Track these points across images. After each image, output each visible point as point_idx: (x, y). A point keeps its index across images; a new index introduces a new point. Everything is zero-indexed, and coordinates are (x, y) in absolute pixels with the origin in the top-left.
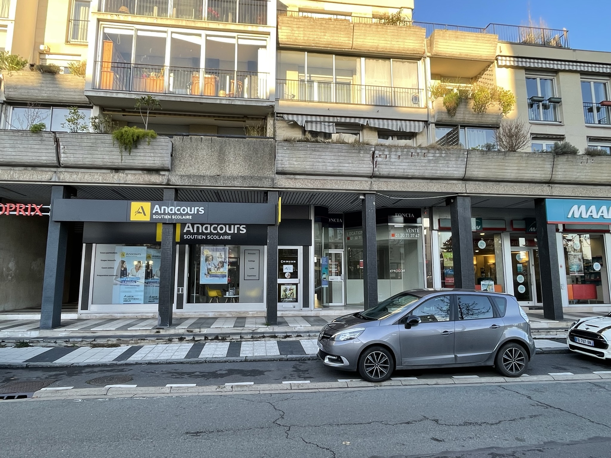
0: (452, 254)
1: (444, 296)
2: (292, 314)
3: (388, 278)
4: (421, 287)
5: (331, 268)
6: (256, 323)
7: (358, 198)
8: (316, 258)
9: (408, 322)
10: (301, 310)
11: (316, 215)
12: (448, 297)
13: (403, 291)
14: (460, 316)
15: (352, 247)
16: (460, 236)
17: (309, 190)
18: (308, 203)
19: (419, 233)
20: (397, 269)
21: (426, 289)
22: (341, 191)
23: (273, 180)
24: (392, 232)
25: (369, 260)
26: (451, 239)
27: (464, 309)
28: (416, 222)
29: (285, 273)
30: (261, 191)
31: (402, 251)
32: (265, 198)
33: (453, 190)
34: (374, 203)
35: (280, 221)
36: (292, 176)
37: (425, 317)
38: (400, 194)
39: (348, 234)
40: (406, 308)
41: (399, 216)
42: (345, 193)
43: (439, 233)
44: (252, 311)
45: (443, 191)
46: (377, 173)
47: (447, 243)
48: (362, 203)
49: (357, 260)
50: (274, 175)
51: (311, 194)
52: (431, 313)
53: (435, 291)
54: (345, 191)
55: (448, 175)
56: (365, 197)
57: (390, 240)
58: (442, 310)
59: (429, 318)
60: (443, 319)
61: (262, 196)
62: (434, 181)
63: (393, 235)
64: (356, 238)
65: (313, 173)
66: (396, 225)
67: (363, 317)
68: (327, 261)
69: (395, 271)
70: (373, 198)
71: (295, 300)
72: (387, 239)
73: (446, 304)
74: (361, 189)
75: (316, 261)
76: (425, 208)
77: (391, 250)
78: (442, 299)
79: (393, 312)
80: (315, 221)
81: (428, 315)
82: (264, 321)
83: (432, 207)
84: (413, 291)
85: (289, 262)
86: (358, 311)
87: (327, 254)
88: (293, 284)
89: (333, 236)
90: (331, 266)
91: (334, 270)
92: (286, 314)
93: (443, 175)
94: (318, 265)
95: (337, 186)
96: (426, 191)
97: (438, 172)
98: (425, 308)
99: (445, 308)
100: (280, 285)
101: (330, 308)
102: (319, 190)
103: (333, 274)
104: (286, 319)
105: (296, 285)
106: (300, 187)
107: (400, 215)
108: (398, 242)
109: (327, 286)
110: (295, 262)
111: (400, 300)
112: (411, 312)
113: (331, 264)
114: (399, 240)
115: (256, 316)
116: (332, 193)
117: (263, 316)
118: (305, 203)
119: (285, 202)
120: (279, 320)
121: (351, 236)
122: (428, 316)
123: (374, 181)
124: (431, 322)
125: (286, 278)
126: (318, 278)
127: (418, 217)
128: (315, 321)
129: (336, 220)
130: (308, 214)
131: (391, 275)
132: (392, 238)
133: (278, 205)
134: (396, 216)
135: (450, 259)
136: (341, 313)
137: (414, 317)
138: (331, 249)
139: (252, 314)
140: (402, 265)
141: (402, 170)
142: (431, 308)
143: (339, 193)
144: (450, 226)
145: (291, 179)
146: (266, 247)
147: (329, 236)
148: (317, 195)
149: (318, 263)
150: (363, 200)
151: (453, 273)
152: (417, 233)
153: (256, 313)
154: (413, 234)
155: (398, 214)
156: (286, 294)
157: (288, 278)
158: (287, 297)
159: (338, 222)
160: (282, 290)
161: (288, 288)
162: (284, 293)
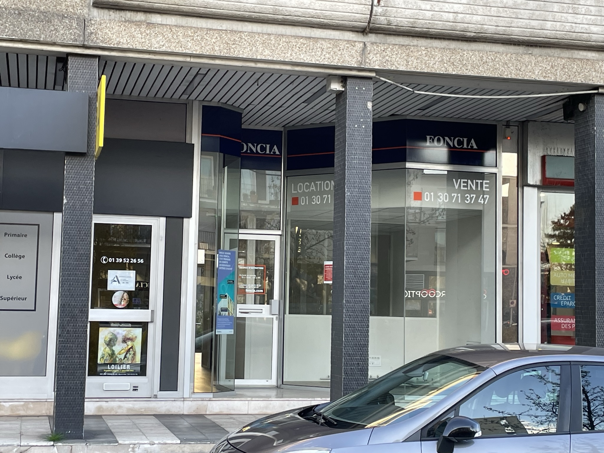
0: (574, 254)
1: (546, 365)
2: (129, 409)
3: (399, 313)
4: (486, 340)
5: (244, 281)
6: (21, 434)
7: (324, 89)
8: (202, 253)
9: (446, 434)
10: (156, 396)
11: (205, 130)
12: (557, 369)
13: (437, 350)
14: (585, 420)
15: (304, 225)
16: (597, 204)
17: (188, 59)
18: (185, 97)
19: (487, 193)
20: (427, 288)
21: (499, 345)
22: (277, 67)
23: (84, 23)
24: (415, 187)
25: (348, 263)
26: (572, 213)
27: (597, 403)
28: (480, 162)
29: (113, 292)
30: (48, 55)
31: (441, 239)
32: (61, 74)
33: (586, 77)
34: (370, 105)
35: (101, 144)
36: (140, 16)
37: (495, 421)
38: (441, 82)
39: (295, 189)
40: (444, 397)
41: (436, 143)
42: (290, 74)
43: (543, 194)
44: (12, 400)
45: (558, 80)
46: (382, 21)
47: (562, 221)
48: (337, 103)
49: (316, 261)
50: (86, 11)
51: (194, 72)
52: (510, 411)
53: (524, 353)
54: (288, 68)
55: (574, 35)
56: (344, 86)
57: (410, 208)
58: (538, 404)
59: (506, 426)
60: (541, 428)
61: (52, 70)
62: (536, 51)
63: (418, 196)
64: (317, 200)
65: (202, 10)
66: (429, 169)
67: (324, 418)
68: (233, 263)
69: (419, 293)
70: (368, 89)
71: (139, 369)
72: (402, 205)
73: (550, 387)
74: (334, 63)
75: (202, 261)
76: (508, 125)
77: (411, 236)
78: (540, 372)
79: (409, 407)
80: (204, 149)
81: (501, 415)
82: (46, 427)
83: (528, 121)
84: (463, 349)
85: (126, 261)
86: (314, 403)
87: (233, 243)
88: (135, 324)
89: (252, 193)
90: (242, 276)
91: (251, 288)
92: (112, 409)
93: (559, 34)
94: (208, 273)
95: (267, 52)
96: (514, 77)
97: (549, 25)
98: (494, 397)
99: (548, 398)
100: (96, 326)
101: (237, 392)
102: (218, 62)
103: (250, 298)
104: (111, 423)
105: (144, 326)
106: (163, 49)
107: (439, 140)
108: (431, 216)
109: (231, 332)
110: (142, 261)
111: (427, 373)
112: (456, 407)
113: (245, 272)
114: (433, 209)
115: (22, 413)
116: (254, 71)
117: (44, 412)
118: (176, 96)
119: (119, 91)
120: (88, 425)
121: (304, 194)
122: (502, 419)
123: (372, 43)
124: (510, 435)
125: (114, 307)
126: (207, 310)
127: (488, 149)
128: (194, 428)
129: (263, 149)
130: (185, 129)
131: (408, 306)
132: (416, 204)
133: (95, 97)
134: (428, 144)
135: (568, 266)
136: (266, 407)
137: (465, 421)
138: (245, 227)
139: (12, 408)
140: (438, 277)
141: (451, 16)
142: (511, 397)
143: (272, 73)
144: (573, 177)
145: (138, 24)
146: (58, 217)
147: (243, 191)
148: (211, 74)
149: (208, 268)
150: (340, 95)
151: (572, 304)
152: (484, 193)
153: (23, 406)
154: (472, 195)
155: (433, 137)
156: (113, 351)
157: (120, 307)
158: (117, 359)
159: (268, 154)
160: (101, 342)
161: (118, 336)
162: (108, 349)
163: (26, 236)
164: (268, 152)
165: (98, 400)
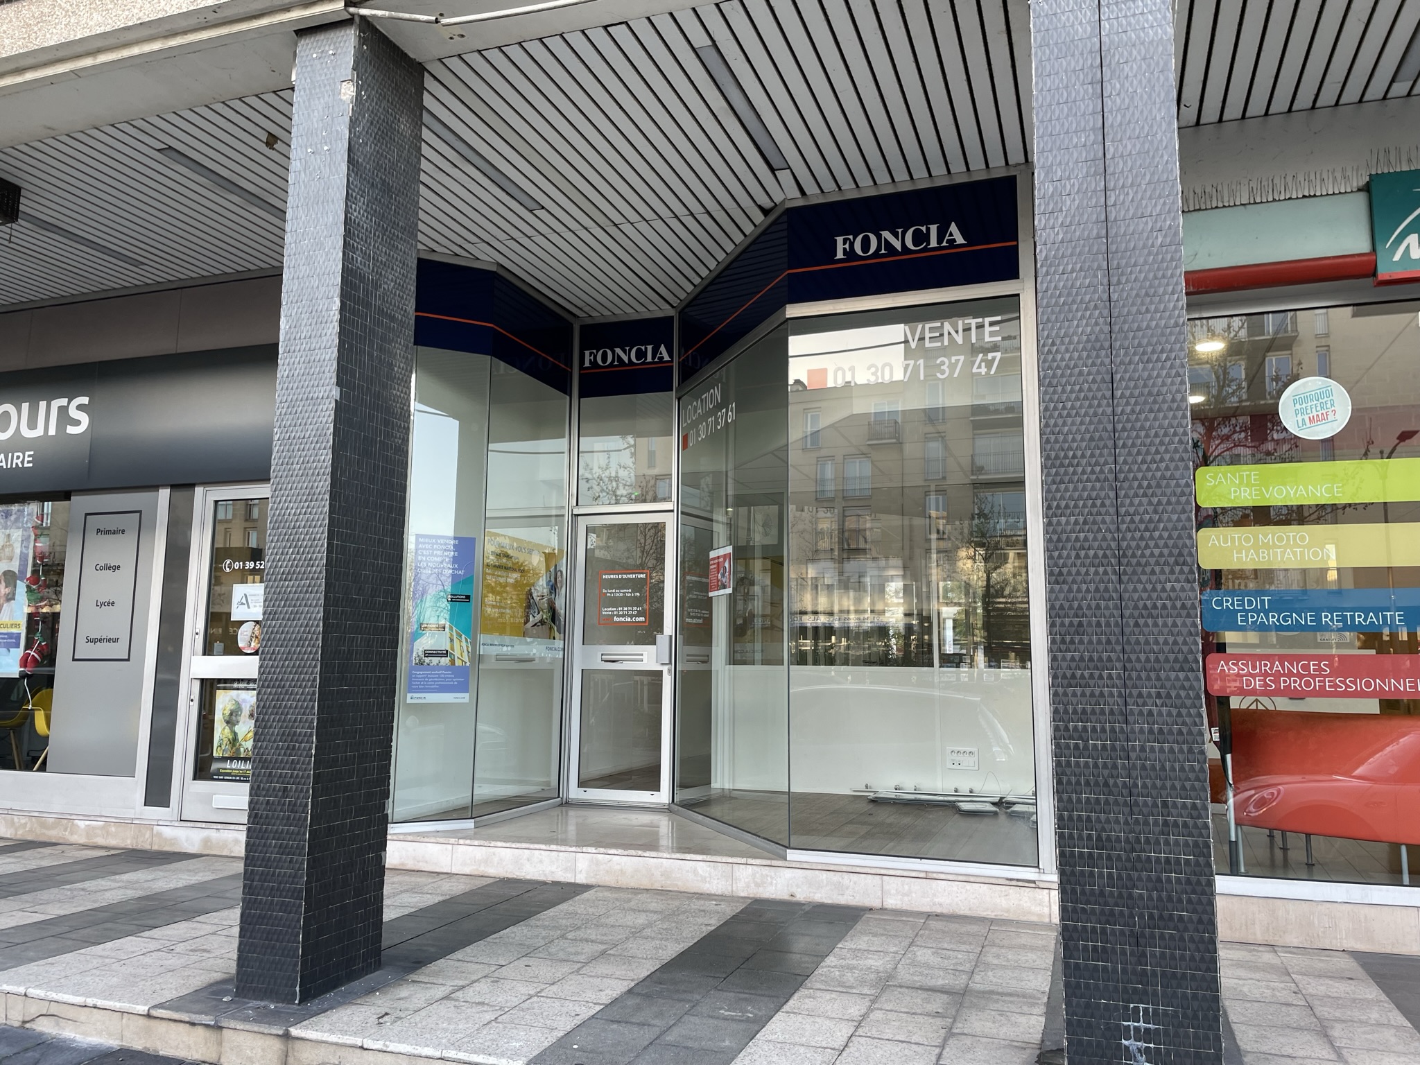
19: (996, 347)
29: (239, 624)
39: (686, 418)
44: (89, 817)
64: (702, 433)
100: (210, 687)
107: (865, 242)
121: (692, 425)
125: (240, 652)
129: (641, 355)
139: (88, 831)
146: (164, 496)
152: (987, 348)
153: (102, 828)
154: (954, 359)
155: (851, 237)
156: (235, 734)
157: (249, 652)
158: (242, 750)
159: (650, 363)
160: (218, 717)
161: (243, 706)
162: (227, 730)
163: (123, 531)
164: (649, 359)
165: (204, 825)
